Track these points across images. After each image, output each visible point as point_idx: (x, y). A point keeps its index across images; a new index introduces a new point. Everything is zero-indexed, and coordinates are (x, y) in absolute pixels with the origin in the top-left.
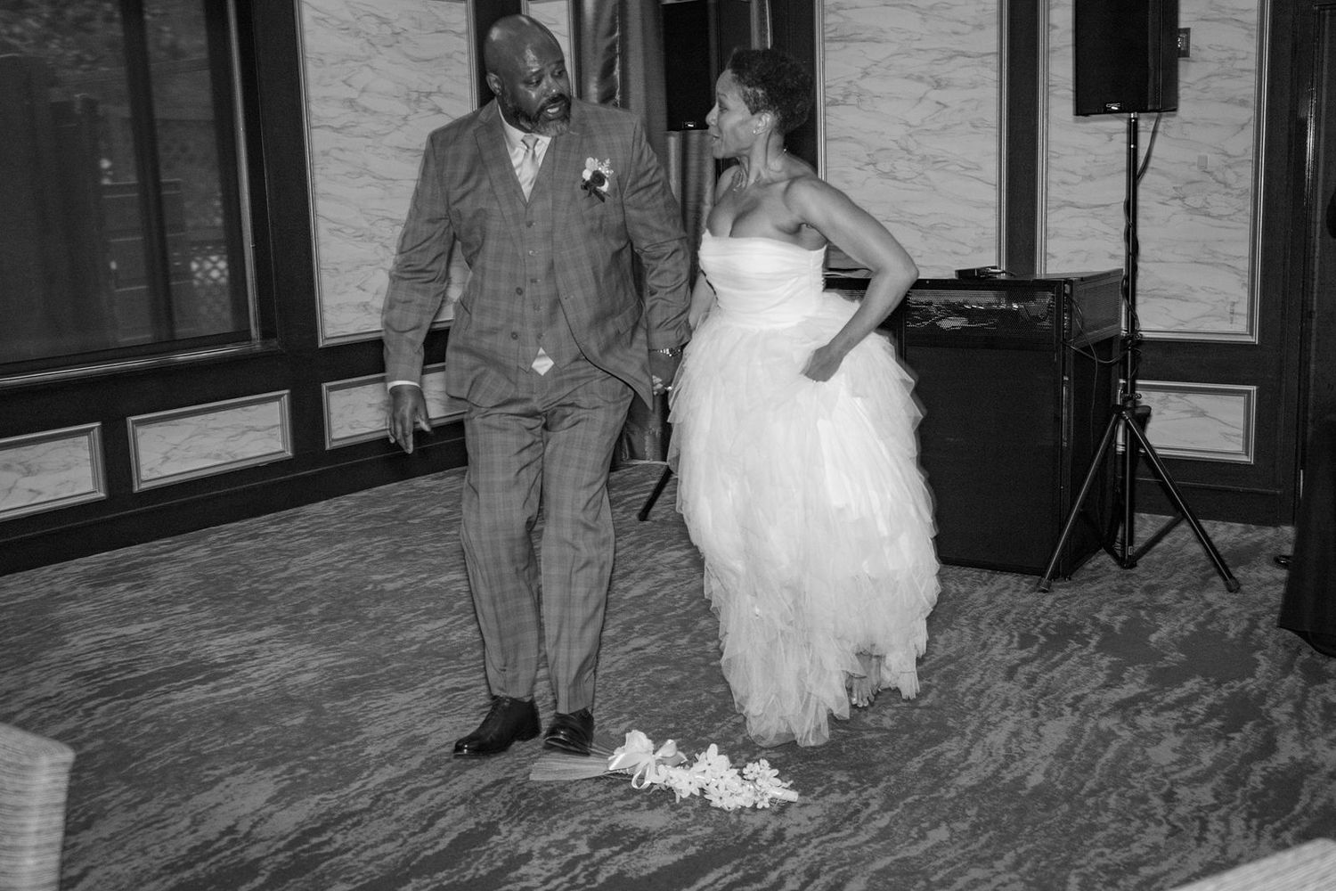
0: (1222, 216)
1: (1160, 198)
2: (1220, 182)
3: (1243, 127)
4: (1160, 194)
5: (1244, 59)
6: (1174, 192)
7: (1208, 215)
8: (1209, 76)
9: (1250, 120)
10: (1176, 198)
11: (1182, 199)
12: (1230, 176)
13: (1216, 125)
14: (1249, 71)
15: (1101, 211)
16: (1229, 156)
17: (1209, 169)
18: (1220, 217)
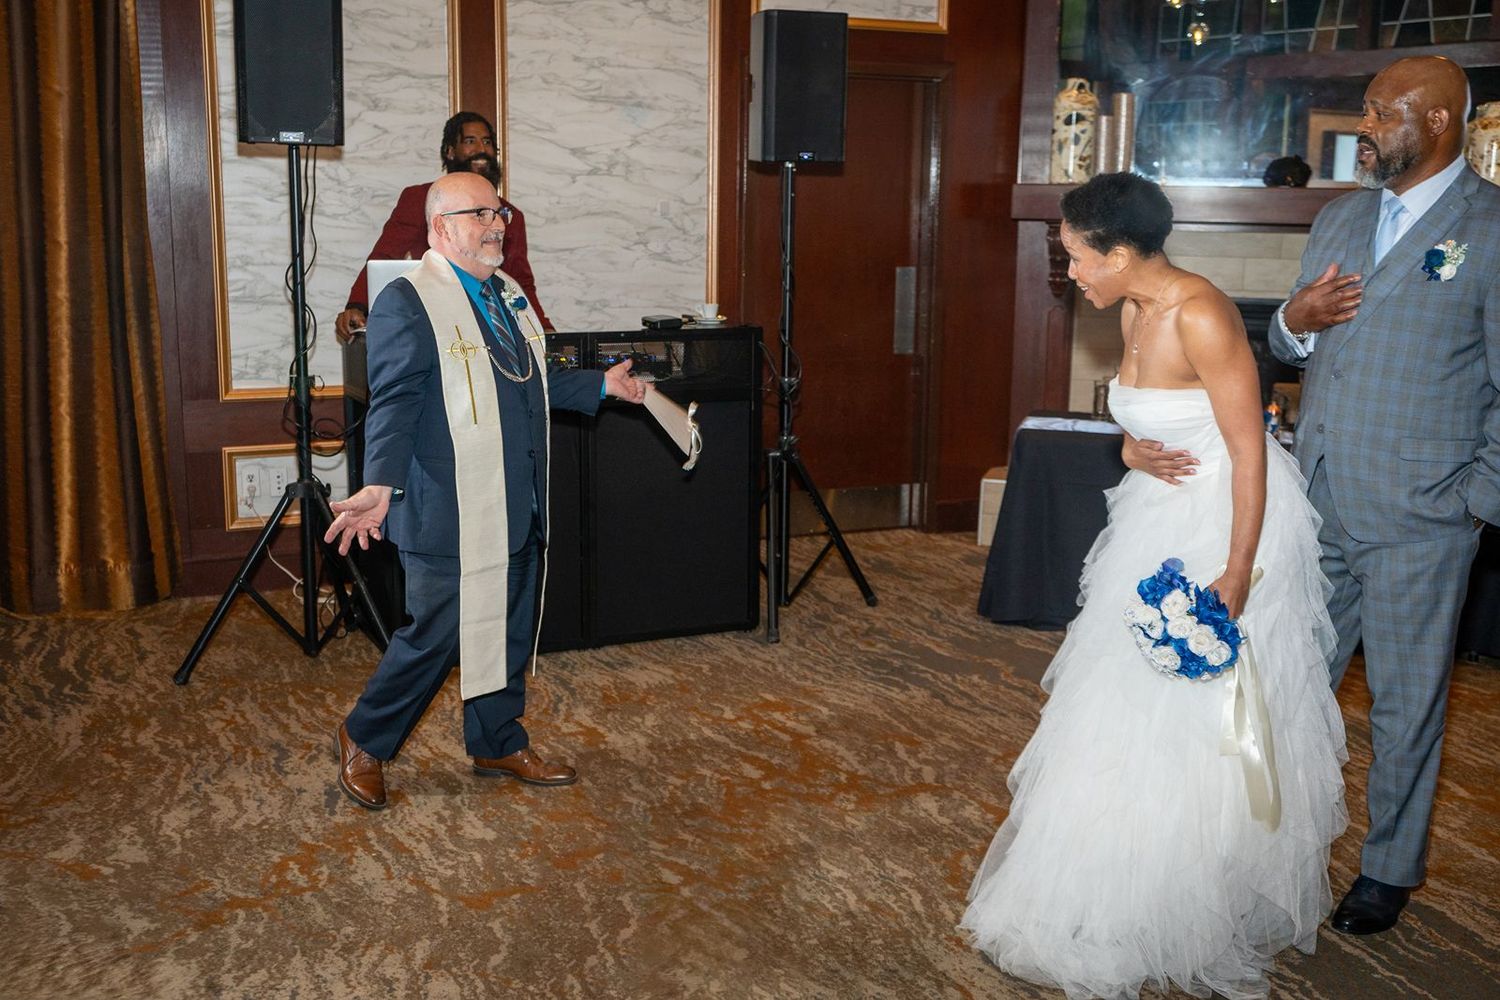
0: (684, 261)
1: (625, 244)
2: (678, 228)
3: (698, 176)
4: (623, 238)
5: (698, 111)
6: (637, 237)
7: (669, 260)
8: (667, 125)
9: (704, 170)
10: (640, 243)
11: (645, 244)
12: (687, 223)
13: (674, 173)
14: (702, 123)
15: (565, 255)
16: (687, 204)
17: (670, 216)
18: (680, 262)
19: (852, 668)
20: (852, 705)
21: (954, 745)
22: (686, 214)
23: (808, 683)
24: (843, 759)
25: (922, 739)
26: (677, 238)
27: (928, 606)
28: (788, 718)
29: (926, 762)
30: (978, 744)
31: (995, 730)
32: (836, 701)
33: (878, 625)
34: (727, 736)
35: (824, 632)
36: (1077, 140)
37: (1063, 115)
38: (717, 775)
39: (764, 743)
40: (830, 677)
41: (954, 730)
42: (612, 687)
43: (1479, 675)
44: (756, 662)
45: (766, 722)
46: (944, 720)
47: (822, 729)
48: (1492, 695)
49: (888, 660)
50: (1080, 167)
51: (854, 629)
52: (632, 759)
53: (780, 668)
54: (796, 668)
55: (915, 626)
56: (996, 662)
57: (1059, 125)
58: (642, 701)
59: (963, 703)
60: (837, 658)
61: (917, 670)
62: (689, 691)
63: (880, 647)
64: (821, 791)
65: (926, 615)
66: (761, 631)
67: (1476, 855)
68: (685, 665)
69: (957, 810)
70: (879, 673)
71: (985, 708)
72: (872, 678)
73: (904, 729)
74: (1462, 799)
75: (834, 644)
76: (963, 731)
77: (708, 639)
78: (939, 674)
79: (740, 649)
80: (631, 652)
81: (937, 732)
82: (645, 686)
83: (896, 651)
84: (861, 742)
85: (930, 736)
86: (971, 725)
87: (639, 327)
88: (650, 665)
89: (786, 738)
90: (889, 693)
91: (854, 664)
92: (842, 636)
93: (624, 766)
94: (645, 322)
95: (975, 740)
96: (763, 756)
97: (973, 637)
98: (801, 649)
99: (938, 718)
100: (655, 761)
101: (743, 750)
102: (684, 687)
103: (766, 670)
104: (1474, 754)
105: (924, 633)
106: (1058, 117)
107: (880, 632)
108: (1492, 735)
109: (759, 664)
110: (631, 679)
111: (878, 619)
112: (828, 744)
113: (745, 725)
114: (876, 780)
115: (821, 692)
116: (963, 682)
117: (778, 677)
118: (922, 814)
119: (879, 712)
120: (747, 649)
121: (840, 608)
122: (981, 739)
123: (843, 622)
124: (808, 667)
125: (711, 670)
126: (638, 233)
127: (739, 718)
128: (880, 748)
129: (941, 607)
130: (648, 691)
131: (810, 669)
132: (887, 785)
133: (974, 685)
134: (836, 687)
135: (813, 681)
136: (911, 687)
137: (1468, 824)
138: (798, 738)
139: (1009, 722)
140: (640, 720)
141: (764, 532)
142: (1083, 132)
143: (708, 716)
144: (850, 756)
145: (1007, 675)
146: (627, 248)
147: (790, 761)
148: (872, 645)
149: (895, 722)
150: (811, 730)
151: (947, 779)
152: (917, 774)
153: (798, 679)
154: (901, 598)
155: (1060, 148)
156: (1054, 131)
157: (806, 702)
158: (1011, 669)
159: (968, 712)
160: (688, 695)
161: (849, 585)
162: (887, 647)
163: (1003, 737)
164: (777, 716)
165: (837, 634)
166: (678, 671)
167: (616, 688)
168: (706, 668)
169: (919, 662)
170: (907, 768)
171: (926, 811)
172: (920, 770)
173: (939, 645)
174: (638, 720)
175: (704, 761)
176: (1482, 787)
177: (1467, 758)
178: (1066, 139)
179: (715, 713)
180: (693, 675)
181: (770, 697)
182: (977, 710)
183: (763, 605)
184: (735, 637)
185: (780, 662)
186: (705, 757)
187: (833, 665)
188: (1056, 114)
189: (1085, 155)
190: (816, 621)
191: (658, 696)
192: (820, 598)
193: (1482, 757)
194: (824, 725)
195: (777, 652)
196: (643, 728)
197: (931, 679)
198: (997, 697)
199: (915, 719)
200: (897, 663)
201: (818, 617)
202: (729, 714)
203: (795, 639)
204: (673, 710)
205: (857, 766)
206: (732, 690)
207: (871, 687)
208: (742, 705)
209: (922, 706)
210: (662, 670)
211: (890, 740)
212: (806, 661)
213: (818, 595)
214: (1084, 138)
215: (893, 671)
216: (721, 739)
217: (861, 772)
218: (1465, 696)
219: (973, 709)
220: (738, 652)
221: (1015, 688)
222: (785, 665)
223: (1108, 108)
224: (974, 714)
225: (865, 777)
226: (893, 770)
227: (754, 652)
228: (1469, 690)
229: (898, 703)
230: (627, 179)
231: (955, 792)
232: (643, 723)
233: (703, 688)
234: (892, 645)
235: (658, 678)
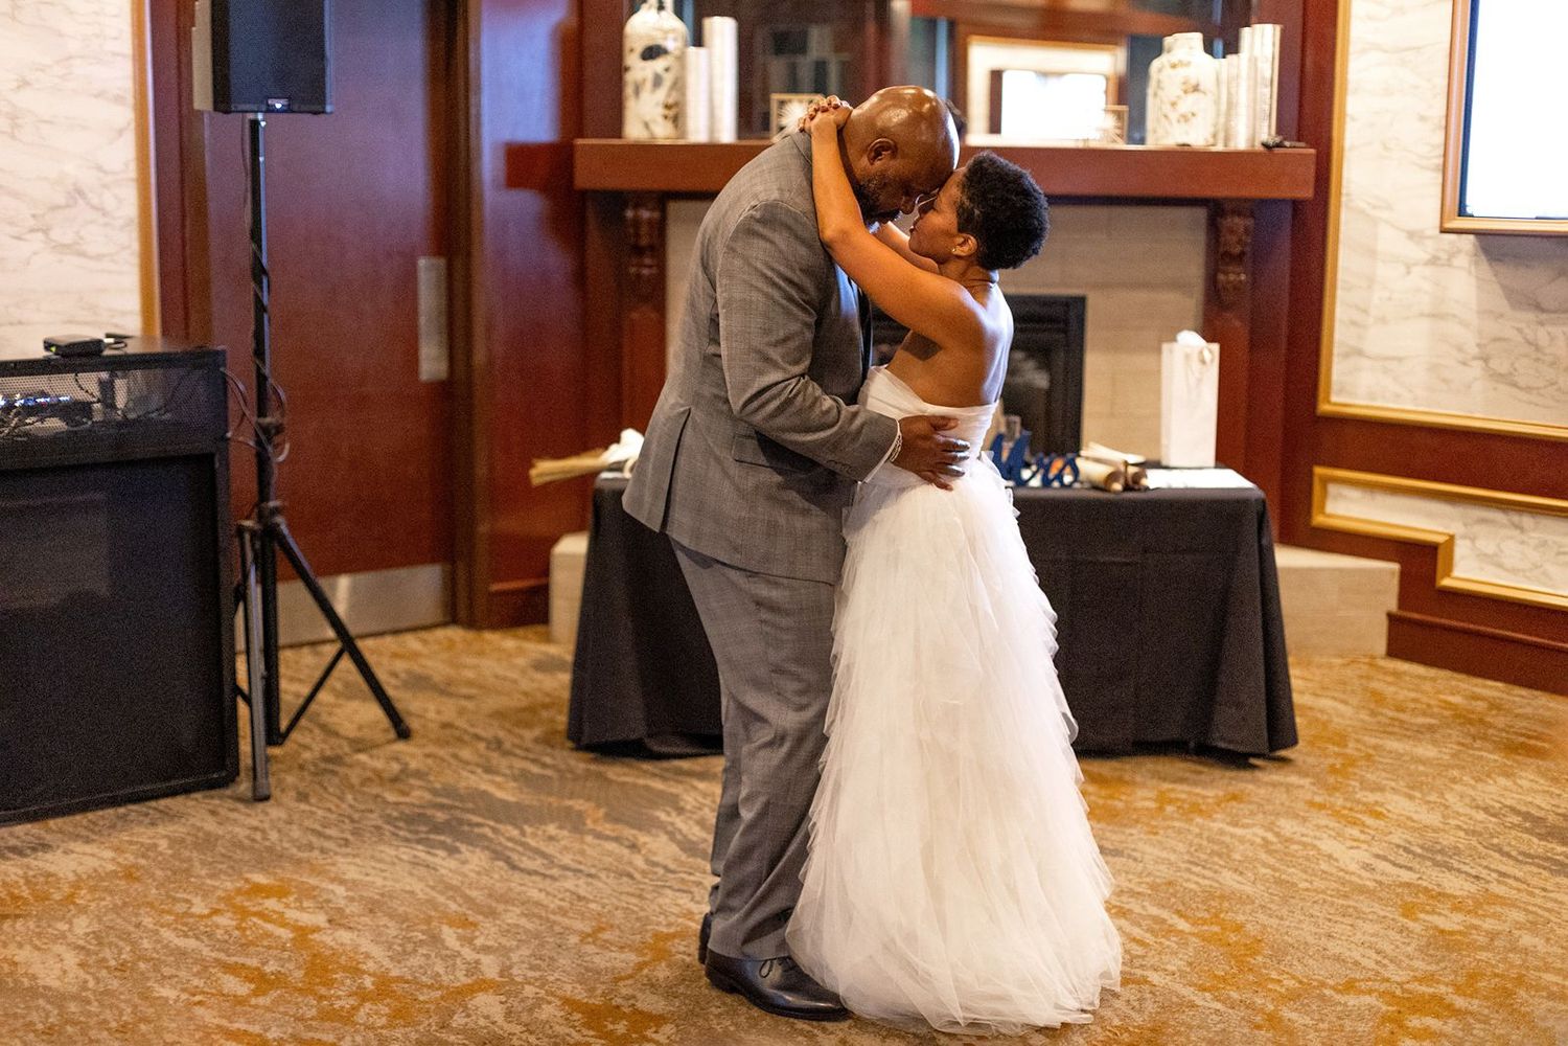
0: (104, 256)
1: (14, 231)
2: (94, 208)
3: (120, 132)
4: (11, 224)
5: (116, 38)
6: (33, 222)
7: (83, 254)
9: (129, 124)
10: (38, 230)
11: (46, 231)
12: (109, 200)
13: (85, 127)
14: (123, 55)
16: (105, 172)
17: (81, 192)
18: (99, 257)
19: (378, 828)
20: (379, 882)
21: (523, 921)
22: (105, 186)
23: (316, 853)
24: (368, 956)
25: (481, 918)
26: (92, 222)
27: (483, 733)
28: (287, 906)
29: (486, 949)
30: (558, 918)
31: (580, 898)
32: (357, 876)
33: (413, 765)
34: (197, 938)
35: (336, 780)
36: (657, 81)
37: (639, 47)
38: (184, 996)
39: (251, 943)
40: (347, 843)
41: (523, 904)
42: (22, 882)
43: (1201, 773)
44: (237, 830)
45: (256, 914)
46: (510, 889)
47: (337, 920)
48: (1216, 796)
49: (429, 812)
50: (666, 117)
51: (378, 774)
52: (55, 984)
53: (274, 836)
54: (296, 833)
55: (468, 763)
56: (578, 804)
57: (633, 60)
58: (69, 899)
59: (536, 864)
60: (356, 816)
61: (470, 824)
62: (138, 879)
63: (419, 795)
64: (338, 1004)
65: (482, 746)
66: (244, 786)
67: (1199, 1002)
68: (131, 843)
69: (530, 1010)
70: (417, 832)
71: (565, 868)
72: (407, 840)
73: (453, 906)
74: (1182, 931)
75: (349, 797)
76: (538, 904)
77: (163, 803)
78: (501, 827)
79: (213, 813)
80: (49, 830)
81: (501, 907)
82: (72, 877)
83: (439, 800)
84: (393, 930)
85: (492, 913)
86: (548, 894)
87: (38, 352)
88: (78, 847)
89: (285, 934)
90: (430, 858)
91: (379, 822)
92: (363, 784)
93: (43, 996)
94: (48, 345)
95: (554, 913)
96: (253, 962)
97: (549, 772)
98: (303, 806)
99: (500, 887)
100: (91, 984)
101: (222, 956)
102: (130, 874)
103: (254, 840)
104: (1194, 873)
105: (479, 771)
106: (632, 50)
107: (418, 774)
108: (1216, 848)
109: (242, 833)
110: (52, 869)
111: (413, 756)
112: (345, 936)
113: (225, 921)
114: (416, 982)
115: (333, 864)
116: (534, 835)
117: (270, 850)
118: (482, 1022)
119: (417, 887)
120: (223, 812)
121: (360, 745)
122: (563, 912)
123: (364, 766)
124: (313, 831)
125: (170, 848)
126: (34, 216)
127: (215, 912)
128: (421, 937)
129: (501, 734)
130: (76, 885)
131: (320, 834)
132: (430, 987)
133: (551, 838)
134: (354, 856)
135: (323, 851)
136: (463, 847)
137: (1190, 964)
138: (302, 933)
139: (600, 885)
140: (66, 927)
141: (240, 645)
142: (667, 70)
143: (169, 912)
144: (377, 952)
145: (595, 821)
146: (19, 238)
147: (291, 966)
148: (404, 793)
149: (441, 899)
150: (320, 919)
151: (515, 971)
152: (474, 968)
153: (299, 848)
154: (446, 726)
155: (637, 92)
156: (627, 69)
157: (313, 881)
158: (601, 812)
159: (545, 876)
160: (137, 885)
161: (373, 712)
162: (428, 796)
163: (593, 906)
164: (271, 904)
165: (355, 780)
166: (117, 850)
167: (28, 882)
168: (163, 844)
169: (473, 812)
170: (458, 961)
171: (487, 1017)
172: (477, 962)
173: (499, 786)
174: (63, 926)
175: (164, 977)
176: (1207, 916)
177: (1188, 880)
178: (644, 80)
179: (180, 908)
180: (144, 856)
181: (260, 878)
182: (555, 872)
183: (245, 747)
184: (205, 797)
185: (273, 827)
186: (167, 971)
187: (348, 826)
188: (628, 44)
189: (671, 101)
190: (323, 765)
191: (93, 889)
192: (329, 731)
193: (1204, 877)
194: (340, 910)
195: (267, 814)
196: (71, 938)
197: (490, 834)
198: (582, 853)
199: (468, 892)
200: (441, 816)
201: (327, 760)
202: (199, 907)
203: (293, 794)
204: (116, 909)
205: (387, 963)
206: (203, 872)
207: (406, 853)
208: (220, 893)
209: (479, 873)
210: (96, 851)
211: (434, 924)
212: (307, 823)
213: (324, 727)
214: (668, 79)
215: (437, 828)
216: (191, 943)
217: (395, 973)
218: (1184, 801)
219: (548, 872)
220: (210, 819)
221: (608, 838)
222: (279, 831)
223: (698, 40)
224: (553, 878)
225: (400, 979)
226: (439, 968)
227: (234, 815)
228: (1189, 793)
229: (443, 871)
230: (13, 137)
231: (526, 986)
232: (70, 930)
233: (159, 873)
234: (435, 792)
235: (92, 863)
